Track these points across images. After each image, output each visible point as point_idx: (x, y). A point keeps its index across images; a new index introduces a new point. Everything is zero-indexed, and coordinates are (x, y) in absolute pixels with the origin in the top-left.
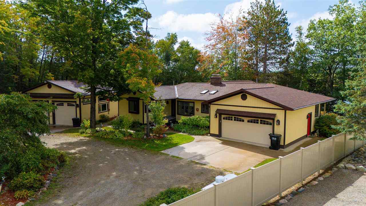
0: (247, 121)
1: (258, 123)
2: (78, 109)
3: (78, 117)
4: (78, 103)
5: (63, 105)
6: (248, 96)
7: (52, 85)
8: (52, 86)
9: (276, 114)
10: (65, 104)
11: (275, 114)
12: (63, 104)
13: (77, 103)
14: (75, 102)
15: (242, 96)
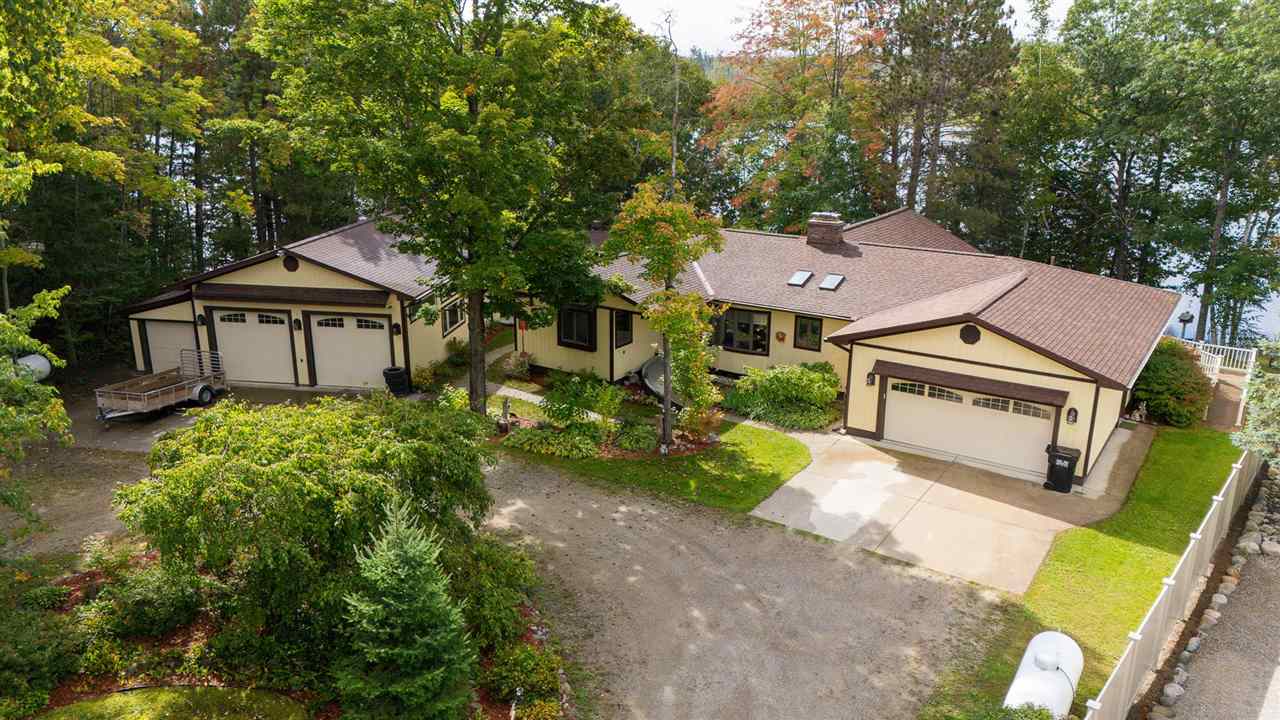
0: (971, 403)
1: (1007, 411)
2: (398, 340)
3: (400, 363)
4: (397, 319)
5: (342, 325)
6: (983, 331)
7: (300, 261)
8: (300, 264)
9: (1068, 393)
10: (350, 323)
11: (1064, 392)
12: (341, 320)
13: (394, 322)
14: (389, 317)
15: (962, 330)
